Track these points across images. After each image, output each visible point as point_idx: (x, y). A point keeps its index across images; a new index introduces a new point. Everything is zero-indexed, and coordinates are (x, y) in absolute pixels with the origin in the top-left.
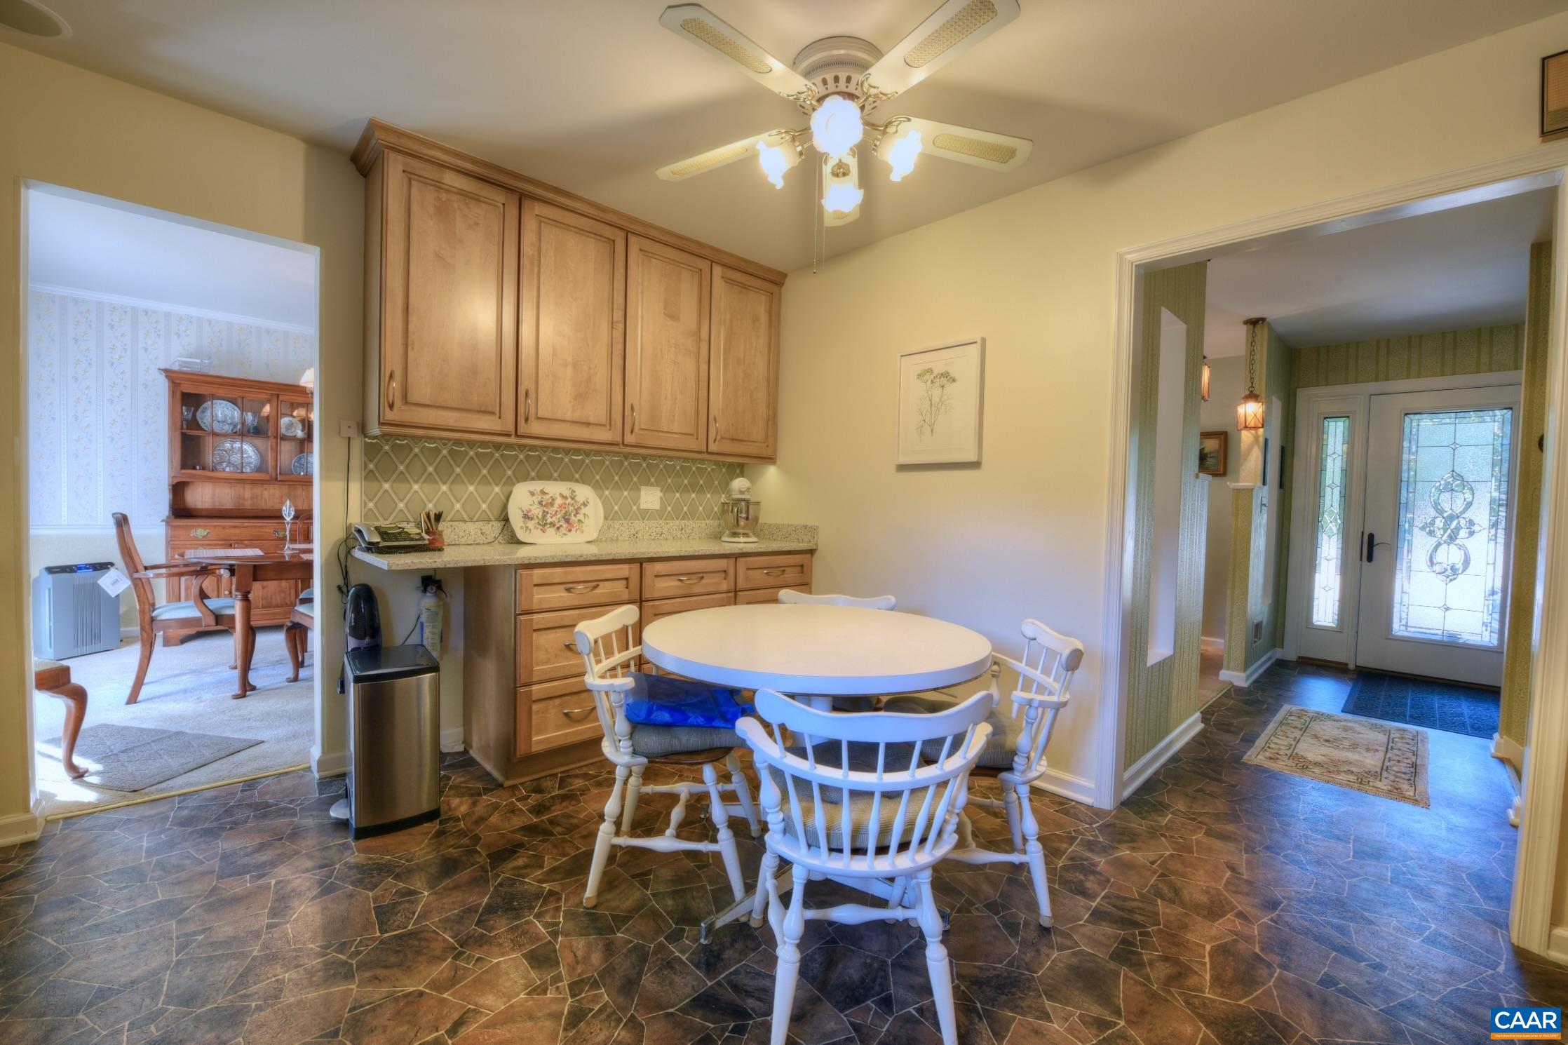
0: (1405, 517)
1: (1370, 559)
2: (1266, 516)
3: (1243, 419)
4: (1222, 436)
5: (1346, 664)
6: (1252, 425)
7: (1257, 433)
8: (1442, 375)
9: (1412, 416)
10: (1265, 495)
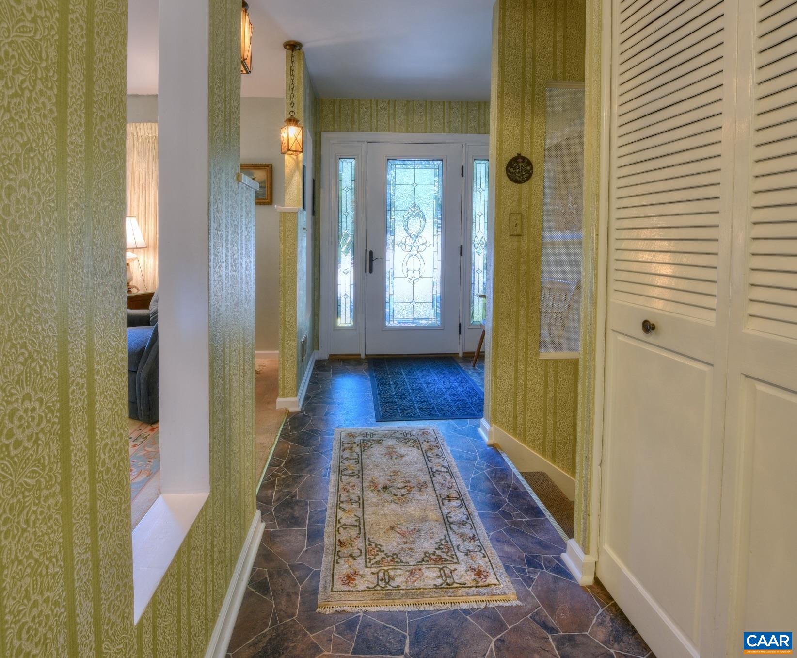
0: (389, 238)
1: (371, 271)
2: (306, 239)
3: (286, 143)
4: (268, 168)
5: (360, 355)
6: (293, 148)
7: (297, 158)
8: (407, 132)
9: (391, 161)
10: (304, 219)
